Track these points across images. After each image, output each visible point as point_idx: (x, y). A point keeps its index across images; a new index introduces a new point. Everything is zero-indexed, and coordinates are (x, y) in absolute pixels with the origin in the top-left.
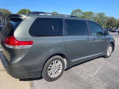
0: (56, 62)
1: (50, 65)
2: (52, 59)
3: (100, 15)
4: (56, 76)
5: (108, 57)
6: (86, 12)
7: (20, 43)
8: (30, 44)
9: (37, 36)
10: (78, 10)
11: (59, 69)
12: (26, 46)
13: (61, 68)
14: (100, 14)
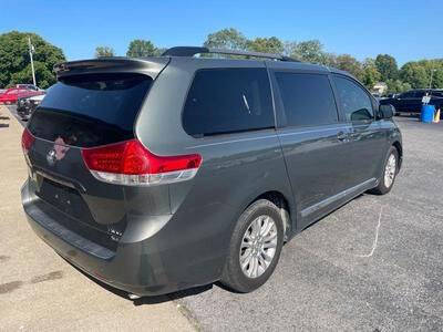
0: (259, 222)
1: (246, 235)
2: (250, 212)
3: (304, 51)
4: (262, 270)
5: (388, 190)
6: (259, 41)
7: (162, 164)
8: (192, 165)
9: (206, 135)
10: (228, 34)
11: (267, 245)
12: (182, 172)
13: (274, 242)
14: (305, 46)
